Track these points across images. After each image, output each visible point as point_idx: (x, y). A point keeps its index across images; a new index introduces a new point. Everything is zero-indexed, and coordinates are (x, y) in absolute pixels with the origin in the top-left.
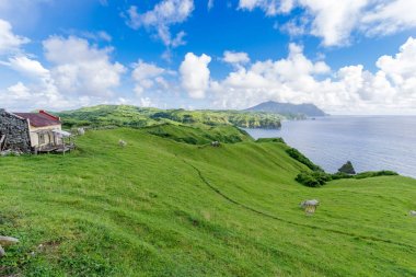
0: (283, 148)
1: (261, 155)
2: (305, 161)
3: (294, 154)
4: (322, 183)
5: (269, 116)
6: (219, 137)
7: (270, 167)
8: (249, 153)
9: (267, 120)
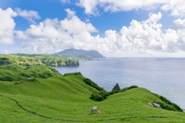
0: (81, 78)
1: (67, 85)
2: (95, 86)
3: (88, 82)
4: (105, 98)
5: (71, 58)
6: (34, 74)
7: (74, 92)
8: (58, 84)
9: (70, 61)
